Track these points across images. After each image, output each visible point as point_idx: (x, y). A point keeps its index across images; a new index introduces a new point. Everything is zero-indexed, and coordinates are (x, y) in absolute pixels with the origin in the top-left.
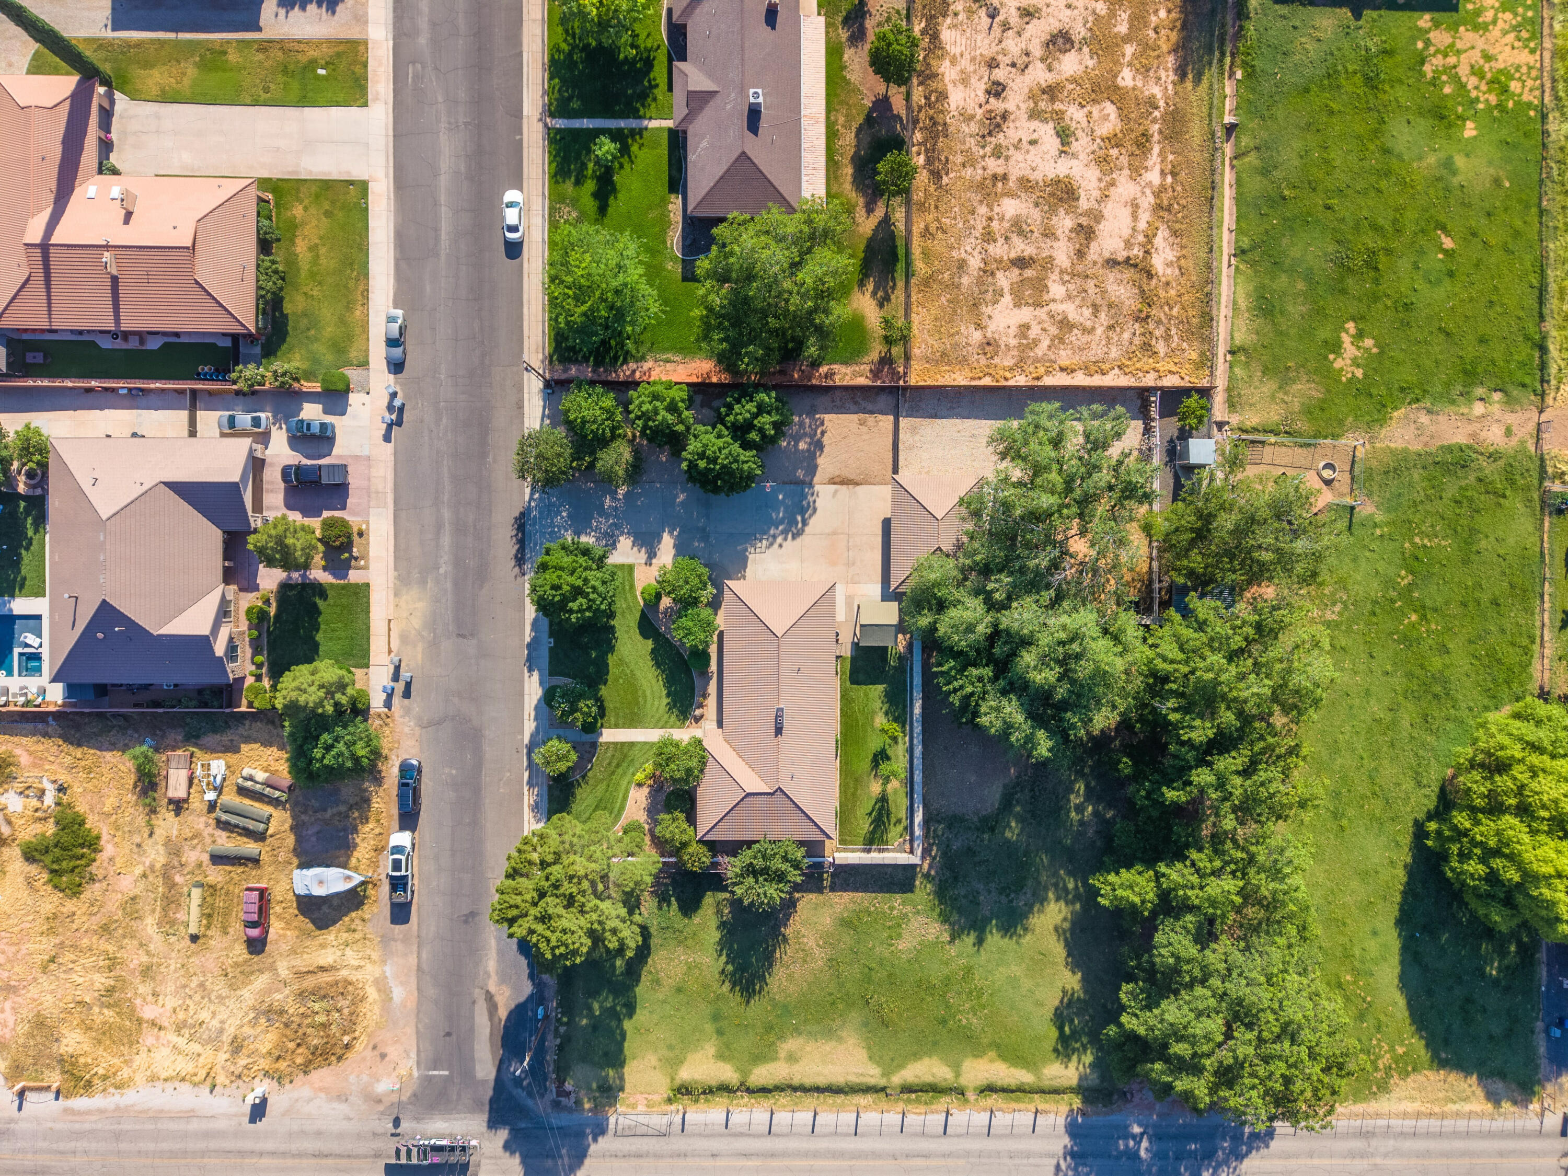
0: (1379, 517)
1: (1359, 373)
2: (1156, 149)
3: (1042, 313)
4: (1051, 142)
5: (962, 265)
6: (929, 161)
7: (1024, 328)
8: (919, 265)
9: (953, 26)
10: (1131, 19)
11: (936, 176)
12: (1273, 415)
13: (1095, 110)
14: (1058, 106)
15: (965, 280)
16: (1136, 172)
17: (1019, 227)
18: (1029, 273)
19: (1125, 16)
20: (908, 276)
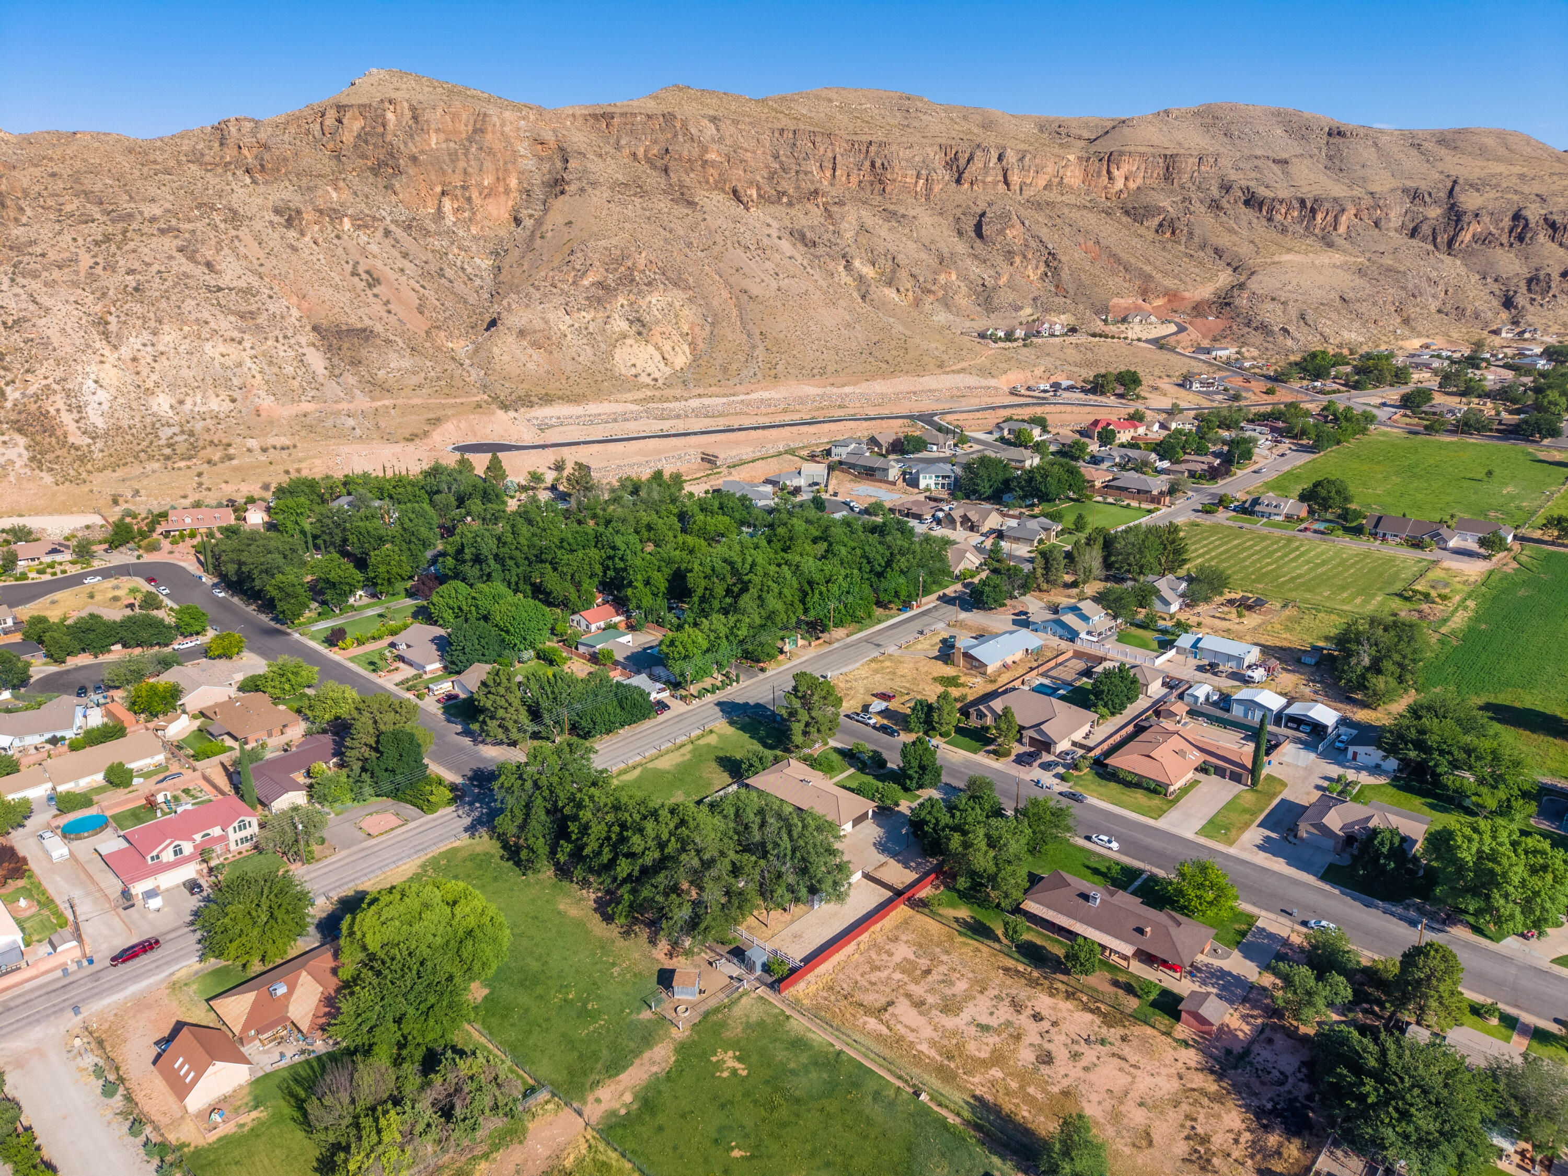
0: (634, 1017)
1: (714, 1059)
2: (938, 1058)
3: (892, 965)
4: (984, 1020)
5: (947, 953)
6: (1017, 971)
7: (890, 954)
8: (963, 939)
9: (1092, 1022)
10: (1034, 1098)
11: (1006, 970)
12: (737, 1011)
13: (989, 1049)
14: (1004, 1035)
15: (938, 950)
16: (933, 1044)
17: (949, 983)
18: (918, 972)
19: (1039, 1096)
20: (960, 933)
